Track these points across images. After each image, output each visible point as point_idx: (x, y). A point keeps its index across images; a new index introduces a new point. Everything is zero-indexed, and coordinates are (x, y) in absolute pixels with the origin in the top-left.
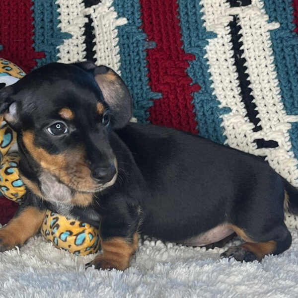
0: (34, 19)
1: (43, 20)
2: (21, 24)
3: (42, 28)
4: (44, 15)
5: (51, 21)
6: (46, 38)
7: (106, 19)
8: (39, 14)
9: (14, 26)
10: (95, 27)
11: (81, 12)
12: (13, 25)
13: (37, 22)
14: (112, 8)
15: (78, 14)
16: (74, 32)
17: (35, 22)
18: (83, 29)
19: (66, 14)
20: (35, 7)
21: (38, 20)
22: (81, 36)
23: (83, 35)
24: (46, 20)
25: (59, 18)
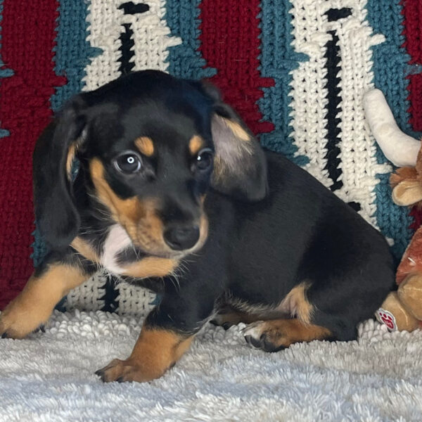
0: (261, 31)
1: (272, 33)
2: (243, 38)
3: (271, 44)
4: (274, 28)
5: (283, 36)
6: (277, 59)
7: (357, 36)
8: (268, 24)
9: (234, 40)
10: (342, 47)
11: (322, 26)
12: (232, 38)
13: (265, 36)
14: (366, 23)
15: (317, 29)
16: (312, 53)
17: (263, 35)
18: (325, 49)
19: (302, 28)
20: (263, 15)
21: (266, 33)
22: (321, 58)
23: (325, 57)
24: (277, 34)
25: (292, 33)
